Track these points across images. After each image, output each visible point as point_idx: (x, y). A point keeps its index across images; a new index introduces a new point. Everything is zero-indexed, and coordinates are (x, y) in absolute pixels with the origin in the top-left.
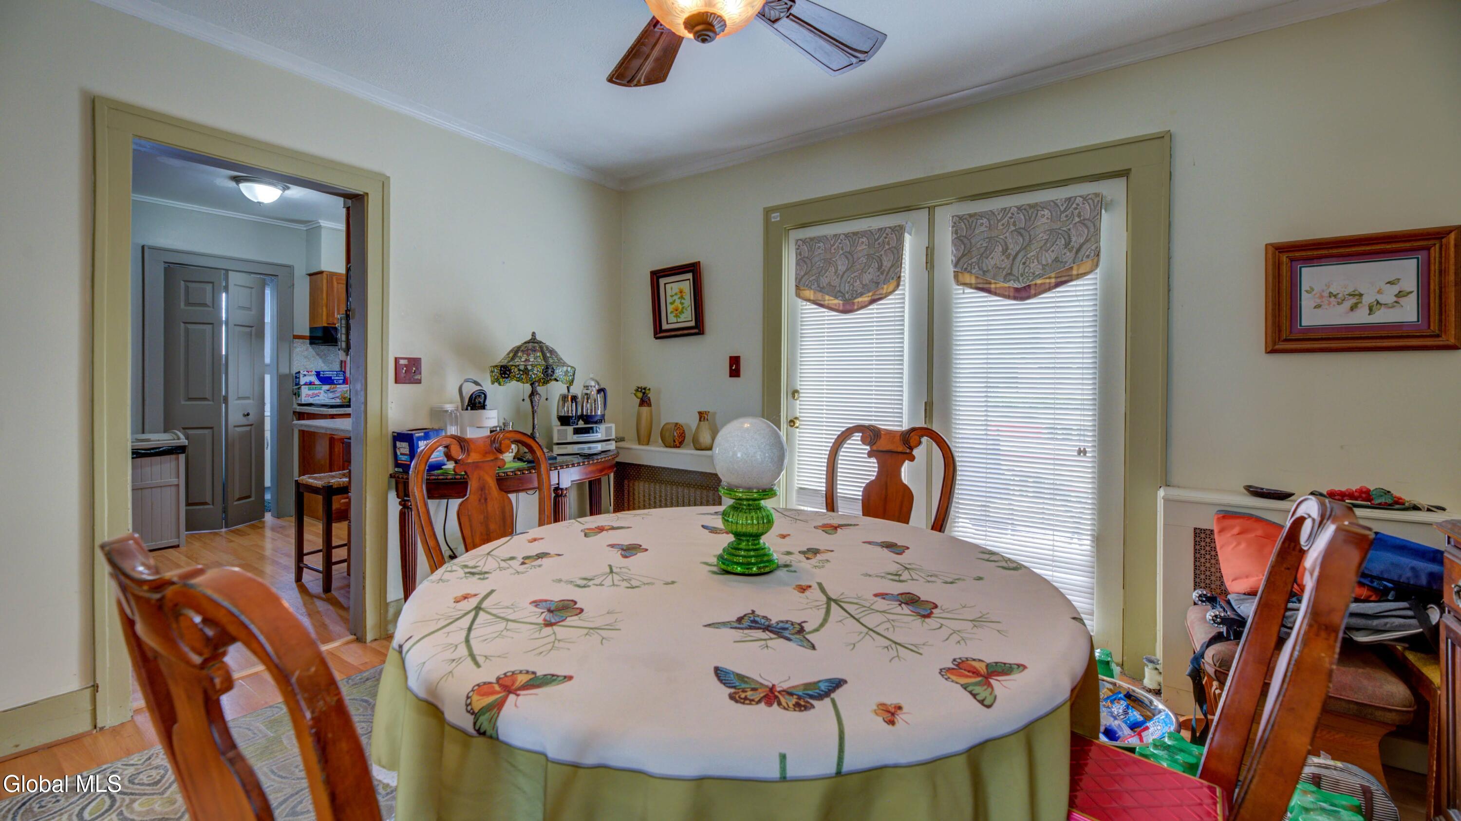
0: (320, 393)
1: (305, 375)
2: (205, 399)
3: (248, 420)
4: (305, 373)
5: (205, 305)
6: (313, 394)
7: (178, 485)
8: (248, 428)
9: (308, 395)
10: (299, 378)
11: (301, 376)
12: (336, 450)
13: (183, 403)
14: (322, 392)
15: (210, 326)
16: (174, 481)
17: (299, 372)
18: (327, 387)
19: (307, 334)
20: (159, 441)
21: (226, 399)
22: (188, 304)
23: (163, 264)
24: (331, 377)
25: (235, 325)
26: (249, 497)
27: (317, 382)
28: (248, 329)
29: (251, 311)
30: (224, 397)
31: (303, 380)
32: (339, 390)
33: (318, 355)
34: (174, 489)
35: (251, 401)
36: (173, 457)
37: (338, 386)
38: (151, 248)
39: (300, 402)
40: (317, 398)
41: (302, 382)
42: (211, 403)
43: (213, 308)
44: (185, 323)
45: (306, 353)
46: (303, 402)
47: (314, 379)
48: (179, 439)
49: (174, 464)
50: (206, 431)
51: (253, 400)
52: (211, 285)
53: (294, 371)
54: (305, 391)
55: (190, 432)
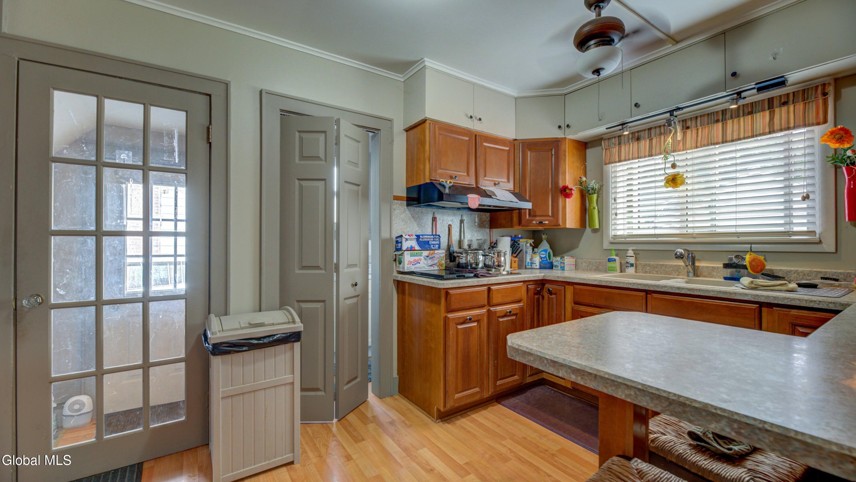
0: (421, 260)
1: (407, 240)
2: (317, 268)
3: (355, 290)
4: (407, 237)
5: (318, 158)
6: (415, 260)
7: (292, 383)
8: (355, 300)
9: (410, 262)
10: (401, 242)
11: (404, 240)
12: (451, 333)
13: (298, 271)
14: (422, 258)
15: (323, 182)
16: (288, 377)
17: (402, 236)
18: (425, 253)
19: (405, 195)
20: (273, 324)
21: (337, 267)
22: (303, 157)
23: (279, 111)
24: (428, 242)
25: (346, 182)
26: (356, 378)
27: (417, 247)
28: (355, 188)
29: (358, 167)
30: (336, 264)
31: (406, 245)
32: (437, 256)
33: (413, 217)
34: (288, 387)
35: (357, 269)
36: (288, 346)
37: (436, 252)
38: (268, 93)
39: (401, 270)
40: (418, 265)
41: (404, 248)
42: (323, 272)
43: (326, 161)
44: (299, 179)
45: (403, 216)
46: (406, 270)
47: (413, 243)
48: (294, 322)
49: (288, 354)
50: (318, 305)
51: (360, 268)
52: (323, 135)
53: (395, 235)
54: (407, 257)
55: (304, 305)
